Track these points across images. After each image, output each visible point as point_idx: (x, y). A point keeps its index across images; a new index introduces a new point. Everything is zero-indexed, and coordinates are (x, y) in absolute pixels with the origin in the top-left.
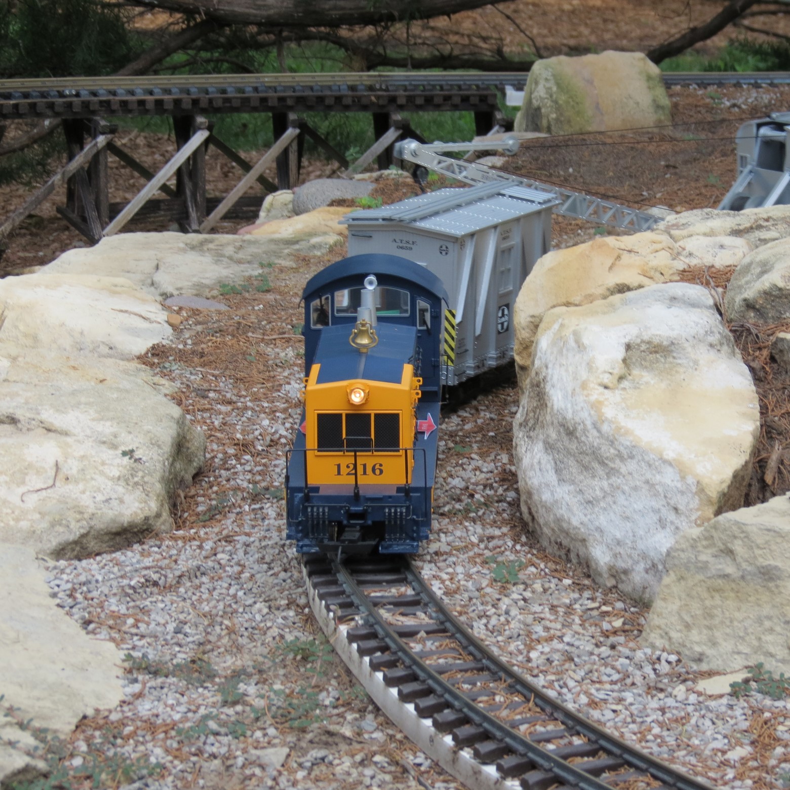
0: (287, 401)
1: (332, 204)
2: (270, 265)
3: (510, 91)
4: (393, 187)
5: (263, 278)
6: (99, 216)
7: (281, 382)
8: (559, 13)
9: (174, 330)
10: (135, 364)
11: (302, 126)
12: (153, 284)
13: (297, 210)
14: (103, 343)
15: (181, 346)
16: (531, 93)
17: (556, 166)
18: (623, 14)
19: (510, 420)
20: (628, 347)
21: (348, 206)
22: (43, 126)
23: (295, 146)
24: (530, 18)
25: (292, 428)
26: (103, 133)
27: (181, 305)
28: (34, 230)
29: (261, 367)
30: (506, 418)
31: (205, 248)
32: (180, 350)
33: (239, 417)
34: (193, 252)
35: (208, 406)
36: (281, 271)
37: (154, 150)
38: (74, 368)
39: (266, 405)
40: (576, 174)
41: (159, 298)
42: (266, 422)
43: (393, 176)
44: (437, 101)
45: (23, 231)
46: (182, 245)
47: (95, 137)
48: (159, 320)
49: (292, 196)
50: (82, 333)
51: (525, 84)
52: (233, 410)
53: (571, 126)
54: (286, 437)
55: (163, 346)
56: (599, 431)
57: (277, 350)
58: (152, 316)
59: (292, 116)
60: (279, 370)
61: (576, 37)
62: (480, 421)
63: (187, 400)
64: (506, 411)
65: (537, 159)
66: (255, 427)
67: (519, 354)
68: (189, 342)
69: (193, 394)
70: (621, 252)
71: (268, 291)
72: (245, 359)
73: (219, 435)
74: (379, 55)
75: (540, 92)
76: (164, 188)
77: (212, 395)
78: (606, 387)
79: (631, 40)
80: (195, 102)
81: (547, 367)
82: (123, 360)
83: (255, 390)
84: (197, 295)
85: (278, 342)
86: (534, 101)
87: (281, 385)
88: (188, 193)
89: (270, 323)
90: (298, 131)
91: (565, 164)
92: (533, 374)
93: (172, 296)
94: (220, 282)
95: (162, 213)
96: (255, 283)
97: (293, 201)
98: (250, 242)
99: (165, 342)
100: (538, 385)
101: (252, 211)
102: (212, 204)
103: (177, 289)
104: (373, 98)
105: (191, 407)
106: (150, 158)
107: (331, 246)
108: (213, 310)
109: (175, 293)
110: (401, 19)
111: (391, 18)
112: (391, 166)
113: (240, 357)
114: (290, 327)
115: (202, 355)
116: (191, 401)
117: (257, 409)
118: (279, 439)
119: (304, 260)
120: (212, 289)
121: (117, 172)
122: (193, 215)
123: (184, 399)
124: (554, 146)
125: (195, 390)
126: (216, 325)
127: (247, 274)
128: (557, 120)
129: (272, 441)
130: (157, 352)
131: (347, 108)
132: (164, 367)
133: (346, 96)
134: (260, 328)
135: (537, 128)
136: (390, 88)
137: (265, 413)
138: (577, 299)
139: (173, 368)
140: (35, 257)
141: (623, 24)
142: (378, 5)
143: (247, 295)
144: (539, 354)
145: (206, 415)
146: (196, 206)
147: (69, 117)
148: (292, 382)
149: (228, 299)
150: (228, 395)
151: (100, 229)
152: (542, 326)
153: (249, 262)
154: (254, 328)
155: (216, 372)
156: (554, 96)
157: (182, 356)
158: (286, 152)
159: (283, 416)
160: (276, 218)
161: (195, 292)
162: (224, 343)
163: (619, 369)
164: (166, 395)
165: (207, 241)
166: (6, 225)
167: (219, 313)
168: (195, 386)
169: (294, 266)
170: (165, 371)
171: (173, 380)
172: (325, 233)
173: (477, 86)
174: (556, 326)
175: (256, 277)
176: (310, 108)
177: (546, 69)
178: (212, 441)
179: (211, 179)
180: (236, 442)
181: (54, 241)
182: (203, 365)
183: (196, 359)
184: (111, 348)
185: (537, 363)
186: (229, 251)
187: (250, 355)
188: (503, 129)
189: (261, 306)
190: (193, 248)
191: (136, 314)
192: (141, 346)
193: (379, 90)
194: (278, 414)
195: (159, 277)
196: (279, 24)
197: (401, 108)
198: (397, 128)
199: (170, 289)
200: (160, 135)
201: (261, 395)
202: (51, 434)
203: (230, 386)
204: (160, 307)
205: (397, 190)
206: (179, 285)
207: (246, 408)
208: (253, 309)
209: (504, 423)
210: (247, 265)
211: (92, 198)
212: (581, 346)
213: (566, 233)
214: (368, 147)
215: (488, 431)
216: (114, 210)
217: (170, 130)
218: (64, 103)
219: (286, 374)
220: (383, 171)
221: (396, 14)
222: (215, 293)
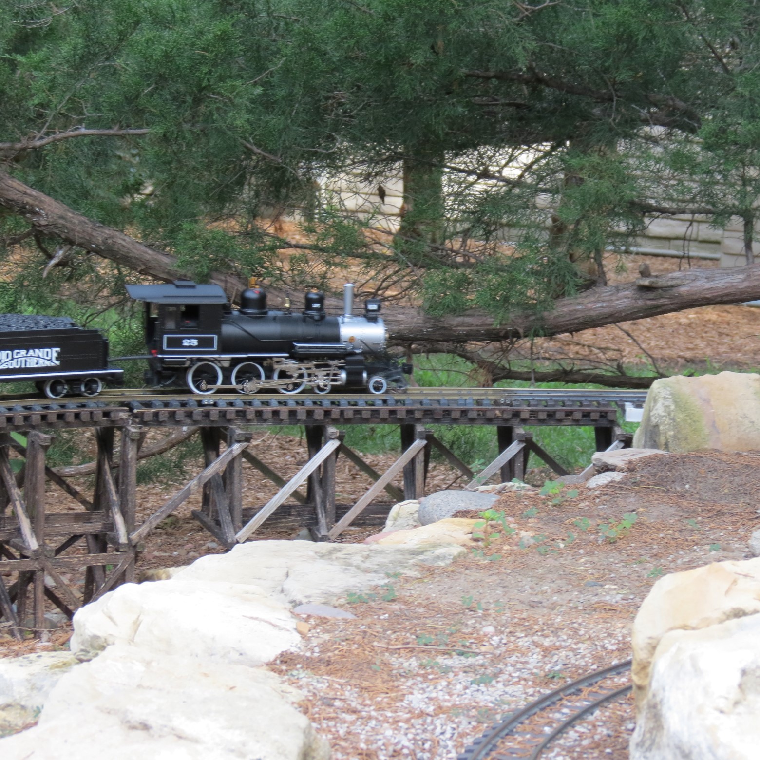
0: (410, 712)
1: (455, 516)
2: (396, 575)
3: (629, 408)
4: (515, 500)
5: (388, 588)
6: (233, 521)
7: (405, 692)
8: (676, 327)
9: (303, 638)
10: (264, 672)
11: (429, 438)
12: (282, 591)
13: (423, 520)
14: (234, 649)
15: (308, 654)
16: (650, 411)
17: (673, 482)
18: (738, 328)
19: (626, 736)
20: (744, 673)
21: (471, 517)
22: (181, 432)
23: (421, 457)
24: (649, 330)
25: (414, 739)
26: (239, 442)
27: (309, 613)
28: (170, 530)
29: (386, 677)
30: (622, 735)
31: (334, 556)
32: (308, 658)
33: (363, 727)
34: (322, 561)
35: (333, 715)
36: (407, 580)
37: (285, 451)
38: (206, 675)
39: (389, 714)
40: (692, 490)
41: (290, 606)
42: (389, 733)
43: (515, 489)
44: (559, 416)
45: (159, 531)
46: (312, 554)
47: (230, 445)
48: (288, 627)
49: (418, 505)
50: (213, 639)
51: (644, 402)
52: (357, 719)
53: (688, 444)
54: (407, 748)
55: (292, 653)
56: (714, 755)
57: (401, 660)
58: (281, 624)
59: (419, 428)
60: (403, 680)
61: (692, 349)
62: (597, 737)
63: (313, 708)
64: (623, 728)
65: (654, 475)
66: (378, 737)
67: (637, 674)
68: (317, 650)
69: (319, 703)
70: (737, 576)
71: (393, 601)
72: (370, 668)
73: (343, 744)
74: (504, 368)
75: (659, 409)
76: (295, 494)
77: (337, 703)
78: (722, 712)
79: (745, 354)
80: (327, 413)
81: (664, 689)
82: (252, 667)
83: (379, 699)
84: (324, 603)
85: (402, 651)
86: (653, 418)
87: (404, 695)
88: (318, 499)
89: (395, 632)
90: (425, 442)
91: (682, 480)
92: (650, 695)
93: (300, 604)
94: (347, 591)
95: (293, 518)
96: (381, 592)
97: (419, 511)
98: (378, 552)
99: (293, 650)
100: (655, 706)
101: (379, 518)
102: (340, 511)
103: (307, 597)
104: (497, 412)
105: (317, 716)
106: (281, 459)
107: (454, 557)
108: (340, 618)
109: (304, 600)
110: (526, 336)
111: (517, 335)
112: (514, 480)
113: (365, 665)
114: (414, 637)
115: (329, 663)
116: (317, 709)
117: (381, 718)
118: (402, 749)
119: (428, 570)
120: (340, 598)
121: (250, 472)
122: (323, 520)
123: (310, 708)
124: (672, 463)
125: (321, 698)
126: (342, 634)
127: (373, 583)
128: (674, 437)
129: (395, 751)
130: (285, 659)
131: (472, 420)
132: (292, 675)
133: (472, 410)
134: (385, 638)
135: (655, 445)
136: (514, 403)
137: (388, 722)
138: (693, 622)
139: (301, 676)
140: (170, 556)
141: (737, 337)
142: (504, 322)
143: (373, 604)
144: (656, 677)
145: (332, 723)
146: (326, 512)
147: (207, 425)
148: (415, 692)
149: (354, 608)
150: (353, 704)
151: (233, 533)
152: (659, 648)
153: (375, 572)
154: (380, 637)
155: (342, 681)
156: (672, 414)
157: (310, 664)
158: (413, 461)
159: (406, 726)
160: (403, 527)
161: (323, 600)
162: (350, 651)
163: (734, 694)
164: (293, 703)
165: (335, 550)
166: (143, 527)
167: (346, 621)
168: (322, 694)
169: (419, 576)
170: (292, 678)
171: (300, 687)
172: (449, 544)
173: (598, 402)
174: (673, 650)
175: (382, 586)
176: (437, 420)
177: (665, 388)
178: (337, 750)
179: (339, 481)
180: (360, 751)
181: (188, 541)
182: (329, 673)
183: (322, 667)
184: (241, 654)
185: (654, 685)
186: (357, 560)
187: (375, 664)
188: (622, 445)
189: (387, 615)
190: (322, 556)
191: (266, 622)
192: (271, 653)
193: (503, 405)
194: (401, 724)
195: (289, 585)
196: (408, 339)
197: (524, 421)
198: (521, 441)
199: (299, 597)
200: (292, 438)
201: (384, 705)
202: (182, 741)
203: (356, 695)
204: (289, 615)
205: (519, 502)
206: (308, 594)
207: (370, 718)
208: (379, 618)
209: (620, 740)
210: (373, 575)
211: (226, 503)
212: (697, 672)
213: (683, 549)
214: (492, 458)
215: (605, 748)
216: (247, 515)
217: (302, 432)
218: (203, 412)
219: (409, 683)
220: (505, 484)
221: (521, 331)
222: (342, 601)
